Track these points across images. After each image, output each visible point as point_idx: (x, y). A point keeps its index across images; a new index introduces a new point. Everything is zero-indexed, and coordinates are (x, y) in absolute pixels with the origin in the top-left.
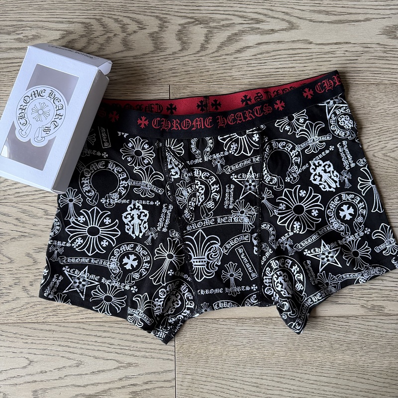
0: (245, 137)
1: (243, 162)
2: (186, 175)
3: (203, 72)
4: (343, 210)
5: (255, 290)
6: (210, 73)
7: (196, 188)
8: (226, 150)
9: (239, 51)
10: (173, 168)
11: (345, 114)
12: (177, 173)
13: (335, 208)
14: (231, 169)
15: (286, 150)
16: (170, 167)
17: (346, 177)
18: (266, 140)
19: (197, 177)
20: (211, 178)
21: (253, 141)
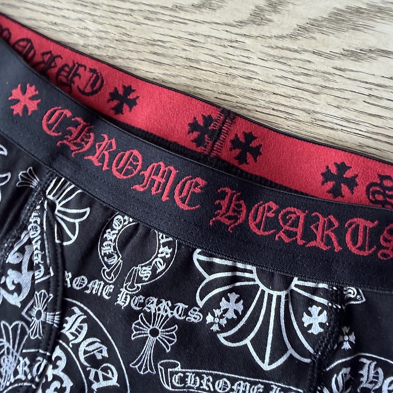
0: (279, 298)
1: (233, 381)
2: (39, 314)
3: (234, 77)
6: (253, 84)
7: (43, 375)
8: (201, 304)
9: (355, 55)
10: (18, 267)
12: (18, 288)
14: (183, 380)
16: (12, 258)
18: (346, 346)
19: (67, 341)
20: (105, 370)
21: (301, 324)
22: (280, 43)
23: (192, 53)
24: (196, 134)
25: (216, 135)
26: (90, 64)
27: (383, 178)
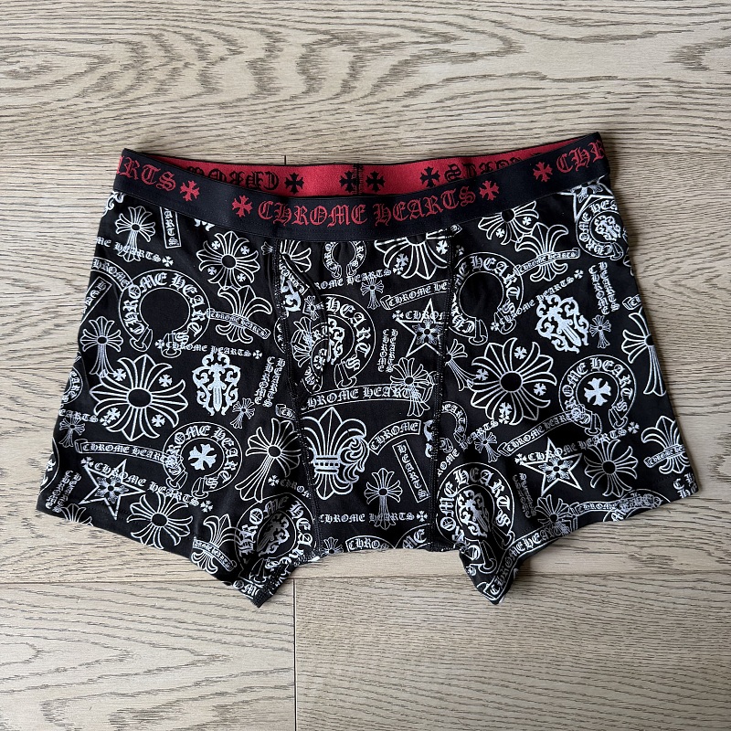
0: (422, 245)
1: (416, 291)
2: (312, 308)
3: (346, 132)
4: (591, 388)
5: (422, 520)
6: (358, 134)
7: (328, 333)
8: (388, 266)
9: (411, 94)
10: (289, 293)
11: (607, 214)
12: (295, 302)
13: (577, 383)
14: (394, 302)
15: (496, 272)
16: (283, 290)
17: (602, 328)
18: (461, 253)
20: (357, 316)
21: (436, 252)
22: (366, 101)
23: (316, 126)
24: (346, 185)
25: (357, 181)
26: (264, 170)
27: (451, 166)
